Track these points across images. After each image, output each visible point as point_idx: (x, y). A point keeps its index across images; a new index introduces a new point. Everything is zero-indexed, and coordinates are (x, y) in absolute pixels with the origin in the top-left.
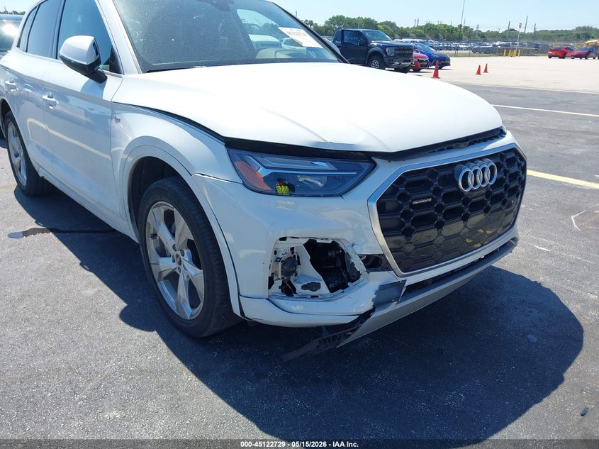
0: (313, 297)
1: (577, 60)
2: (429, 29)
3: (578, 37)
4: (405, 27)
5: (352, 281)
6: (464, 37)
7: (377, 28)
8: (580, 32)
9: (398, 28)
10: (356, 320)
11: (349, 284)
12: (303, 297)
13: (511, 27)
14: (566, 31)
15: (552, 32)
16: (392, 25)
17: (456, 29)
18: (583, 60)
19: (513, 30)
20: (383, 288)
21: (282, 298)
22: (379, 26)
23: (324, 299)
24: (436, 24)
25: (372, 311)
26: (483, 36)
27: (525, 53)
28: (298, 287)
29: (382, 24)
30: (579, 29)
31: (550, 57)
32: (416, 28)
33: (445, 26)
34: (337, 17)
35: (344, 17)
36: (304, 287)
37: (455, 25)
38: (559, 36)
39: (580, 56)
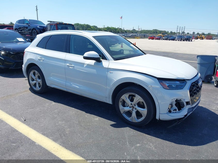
0: (176, 112)
1: (157, 40)
2: (108, 29)
3: (154, 33)
4: (100, 28)
5: (182, 108)
6: (120, 31)
7: (91, 28)
8: (154, 31)
9: (98, 28)
10: (184, 117)
11: (182, 109)
12: (173, 113)
13: (134, 29)
14: (150, 30)
15: (146, 30)
16: (96, 27)
17: (117, 29)
18: (159, 40)
19: (135, 30)
20: (189, 109)
21: (169, 113)
22: (91, 27)
23: (178, 112)
24: (110, 27)
25: (187, 114)
26: (126, 32)
27: (141, 38)
28: (172, 110)
29: (92, 26)
30: (154, 30)
31: (149, 39)
32: (104, 28)
33: (113, 28)
34: (77, 24)
35: (79, 24)
36: (173, 110)
37: (117, 28)
38: (149, 32)
39: (158, 39)
